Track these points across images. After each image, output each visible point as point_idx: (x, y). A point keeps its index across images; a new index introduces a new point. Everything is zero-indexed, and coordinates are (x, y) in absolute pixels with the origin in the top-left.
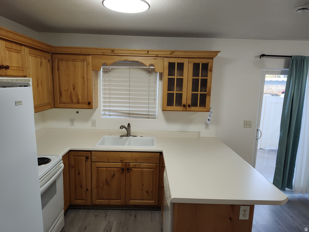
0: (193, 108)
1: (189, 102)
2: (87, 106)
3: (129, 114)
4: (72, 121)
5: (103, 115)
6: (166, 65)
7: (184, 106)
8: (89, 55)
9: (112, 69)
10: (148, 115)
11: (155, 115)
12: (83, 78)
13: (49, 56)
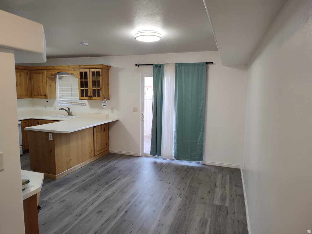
0: (94, 98)
1: (92, 95)
2: (44, 97)
3: (71, 102)
4: (45, 106)
5: (59, 103)
6: (79, 73)
7: (89, 97)
8: (45, 70)
9: (63, 77)
10: (81, 103)
11: (85, 104)
12: (43, 82)
13: (28, 72)
